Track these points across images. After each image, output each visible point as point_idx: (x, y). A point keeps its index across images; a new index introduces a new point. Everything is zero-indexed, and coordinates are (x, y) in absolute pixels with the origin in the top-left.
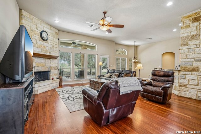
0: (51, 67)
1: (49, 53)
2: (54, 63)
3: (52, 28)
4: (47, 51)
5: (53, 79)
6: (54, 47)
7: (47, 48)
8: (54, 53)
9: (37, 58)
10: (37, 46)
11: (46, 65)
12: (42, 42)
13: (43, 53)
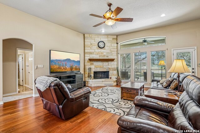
0: (110, 68)
1: (107, 57)
2: (112, 65)
3: (109, 36)
4: (104, 55)
5: (111, 78)
6: (111, 51)
7: (105, 54)
8: (112, 56)
9: (95, 62)
10: (95, 54)
11: (104, 66)
12: (99, 50)
13: (101, 58)
